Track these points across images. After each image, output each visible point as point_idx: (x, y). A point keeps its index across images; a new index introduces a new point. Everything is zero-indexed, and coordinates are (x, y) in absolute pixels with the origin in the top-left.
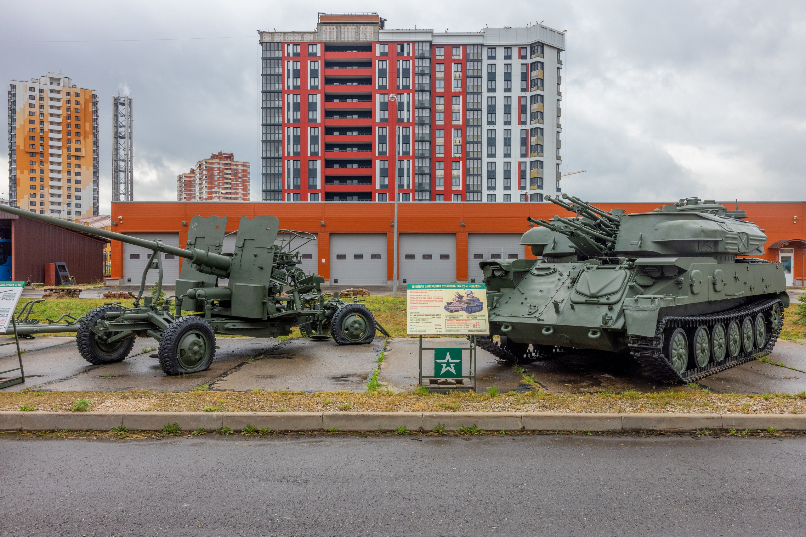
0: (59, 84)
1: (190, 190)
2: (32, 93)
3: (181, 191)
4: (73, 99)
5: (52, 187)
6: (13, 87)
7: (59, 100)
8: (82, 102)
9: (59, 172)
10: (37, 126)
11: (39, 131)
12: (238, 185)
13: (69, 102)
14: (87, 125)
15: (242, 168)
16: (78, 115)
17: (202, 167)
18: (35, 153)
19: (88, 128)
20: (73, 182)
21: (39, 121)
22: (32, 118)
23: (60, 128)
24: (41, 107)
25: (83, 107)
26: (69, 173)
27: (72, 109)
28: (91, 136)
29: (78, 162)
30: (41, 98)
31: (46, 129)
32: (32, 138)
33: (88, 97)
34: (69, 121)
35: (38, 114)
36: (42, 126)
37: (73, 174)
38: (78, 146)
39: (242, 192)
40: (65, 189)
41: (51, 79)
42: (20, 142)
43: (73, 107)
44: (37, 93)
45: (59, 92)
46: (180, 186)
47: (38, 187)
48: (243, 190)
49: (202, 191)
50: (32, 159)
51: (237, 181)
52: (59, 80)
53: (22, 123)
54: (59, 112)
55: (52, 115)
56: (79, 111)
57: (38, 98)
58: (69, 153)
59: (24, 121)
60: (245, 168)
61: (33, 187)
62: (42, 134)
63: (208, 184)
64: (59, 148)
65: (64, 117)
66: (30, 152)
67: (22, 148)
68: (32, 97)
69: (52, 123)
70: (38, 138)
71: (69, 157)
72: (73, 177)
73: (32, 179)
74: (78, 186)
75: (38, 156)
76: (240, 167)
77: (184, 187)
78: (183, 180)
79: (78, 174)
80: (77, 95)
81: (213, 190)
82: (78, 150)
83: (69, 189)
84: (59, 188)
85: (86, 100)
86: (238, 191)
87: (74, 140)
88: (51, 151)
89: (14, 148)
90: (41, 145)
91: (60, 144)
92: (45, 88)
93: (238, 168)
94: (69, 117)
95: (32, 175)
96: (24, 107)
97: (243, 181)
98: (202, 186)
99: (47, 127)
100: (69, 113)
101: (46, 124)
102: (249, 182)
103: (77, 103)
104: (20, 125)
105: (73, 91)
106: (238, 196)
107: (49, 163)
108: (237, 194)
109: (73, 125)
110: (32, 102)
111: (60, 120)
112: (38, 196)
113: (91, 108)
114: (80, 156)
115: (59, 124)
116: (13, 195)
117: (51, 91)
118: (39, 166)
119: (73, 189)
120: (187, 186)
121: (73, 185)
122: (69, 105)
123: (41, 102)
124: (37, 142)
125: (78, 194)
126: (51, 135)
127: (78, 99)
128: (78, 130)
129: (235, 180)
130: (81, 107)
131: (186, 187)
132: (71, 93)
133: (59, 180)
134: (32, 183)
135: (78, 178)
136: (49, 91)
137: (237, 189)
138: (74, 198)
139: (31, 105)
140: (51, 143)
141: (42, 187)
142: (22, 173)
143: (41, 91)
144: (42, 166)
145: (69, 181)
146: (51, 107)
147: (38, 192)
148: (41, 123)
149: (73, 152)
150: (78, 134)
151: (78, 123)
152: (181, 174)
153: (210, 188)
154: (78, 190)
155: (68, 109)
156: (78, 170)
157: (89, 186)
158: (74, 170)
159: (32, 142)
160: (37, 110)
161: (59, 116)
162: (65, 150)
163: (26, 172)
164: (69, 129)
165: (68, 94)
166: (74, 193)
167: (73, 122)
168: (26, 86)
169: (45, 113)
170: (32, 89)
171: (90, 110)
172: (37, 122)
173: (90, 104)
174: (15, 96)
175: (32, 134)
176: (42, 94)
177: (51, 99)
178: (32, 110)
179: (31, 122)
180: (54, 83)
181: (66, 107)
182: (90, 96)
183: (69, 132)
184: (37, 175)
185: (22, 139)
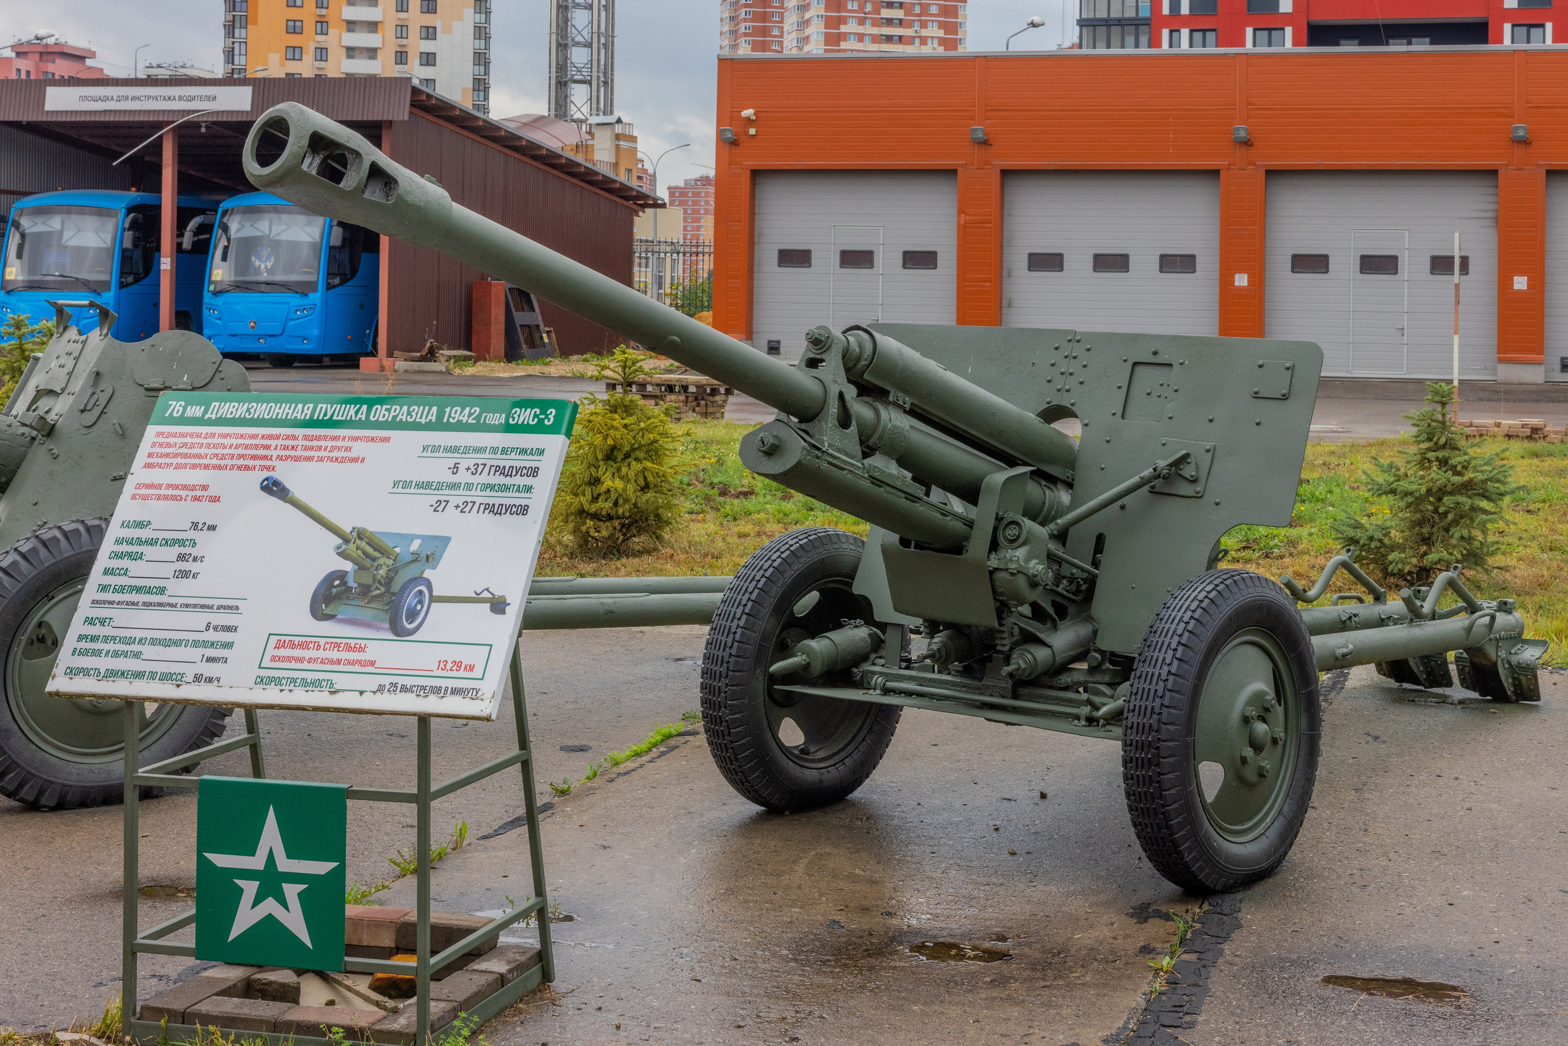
1: (765, 31)
3: (734, 33)
5: (351, 26)
40: (389, 30)
46: (732, 18)
47: (309, 27)
48: (942, 25)
49: (808, 32)
61: (294, 28)
63: (827, 9)
74: (429, 19)
77: (745, 20)
81: (843, 29)
83: (402, 30)
84: (373, 26)
86: (924, 33)
98: (807, 16)
108: (924, 41)
112: (309, 57)
116: (236, 52)
119: (414, 32)
120: (757, 17)
121: (415, 18)
125: (427, 46)
131: (752, 21)
134: (294, 13)
137: (924, 25)
138: (417, 61)
141: (322, 26)
147: (310, 41)
153: (832, 23)
154: (429, 33)
157: (461, 19)
166: (418, 46)
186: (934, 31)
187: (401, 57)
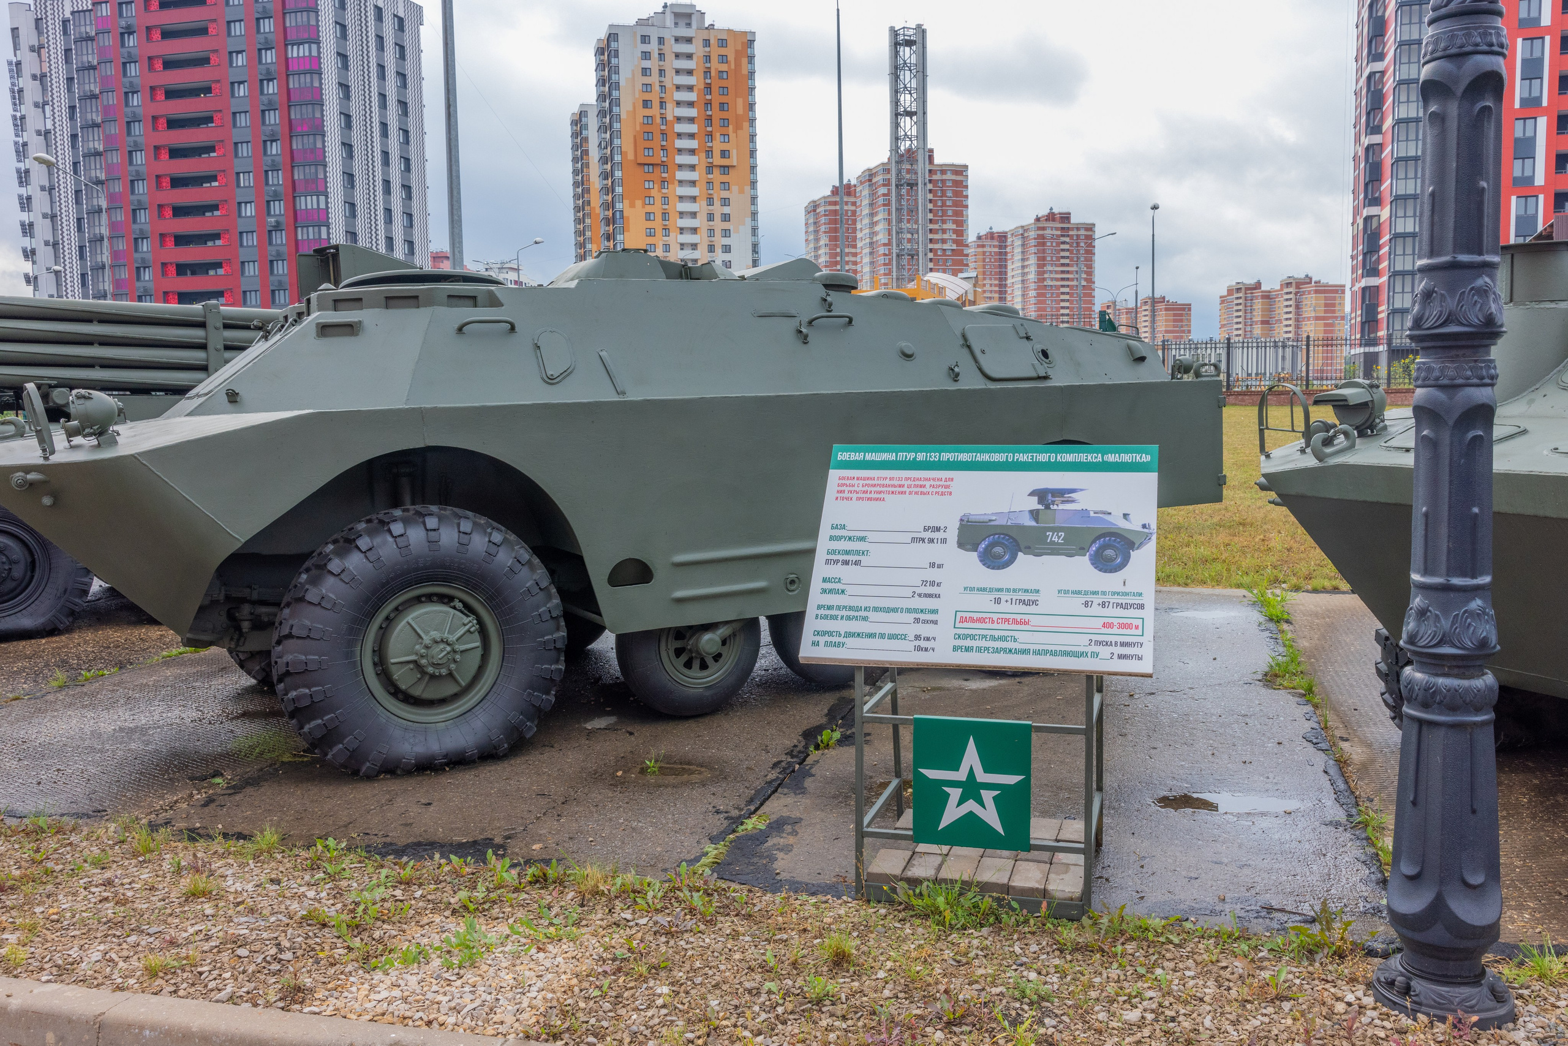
0: (689, 25)
2: (646, 48)
3: (816, 232)
4: (715, 51)
5: (682, 230)
6: (612, 37)
7: (689, 56)
8: (731, 58)
9: (694, 199)
10: (655, 111)
11: (658, 120)
12: (944, 213)
13: (708, 58)
14: (740, 101)
15: (954, 177)
16: (724, 83)
17: (874, 180)
18: (653, 165)
19: (740, 111)
20: (717, 217)
21: (658, 100)
22: (647, 97)
23: (692, 112)
24: (662, 72)
25: (733, 67)
26: (710, 201)
27: (713, 74)
28: (746, 124)
29: (725, 178)
30: (661, 56)
31: (670, 117)
32: (648, 135)
33: (740, 48)
34: (709, 97)
35: (657, 88)
36: (663, 111)
37: (717, 203)
38: (725, 147)
39: (954, 227)
40: (704, 232)
41: (677, 15)
42: (626, 143)
43: (716, 69)
44: (653, 47)
45: (689, 40)
46: (814, 223)
48: (955, 222)
49: (875, 229)
50: (649, 177)
51: (944, 204)
52: (690, 15)
53: (631, 108)
54: (691, 80)
55: (679, 88)
56: (725, 76)
57: (657, 56)
58: (710, 160)
59: (634, 104)
60: (959, 178)
61: (650, 231)
62: (663, 127)
64: (692, 152)
65: (699, 90)
66: (645, 164)
67: (631, 156)
68: (646, 55)
69: (678, 103)
70: (658, 136)
71: (710, 168)
72: (718, 209)
73: (648, 216)
74: (726, 225)
75: (657, 170)
76: (949, 176)
77: (823, 224)
78: (820, 210)
79: (725, 202)
80: (722, 43)
82: (724, 154)
83: (711, 231)
84: (694, 230)
85: (737, 51)
86: (945, 226)
87: (718, 135)
88: (680, 159)
89: (618, 158)
90: (663, 148)
91: (693, 144)
92: (667, 36)
93: (944, 177)
94: (708, 87)
95: (649, 209)
96: (633, 75)
97: (956, 204)
99: (672, 112)
100: (708, 81)
101: (670, 106)
102: (967, 206)
103: (723, 59)
104: (628, 112)
105: (716, 36)
106: (945, 236)
107: (676, 183)
108: (944, 231)
109: (716, 105)
110: (647, 64)
111: (692, 96)
112: (659, 249)
113: (745, 68)
114: (728, 167)
115: (691, 104)
117: (677, 40)
118: (659, 191)
119: (718, 233)
121: (718, 225)
122: (708, 65)
123: (662, 63)
124: (658, 141)
125: (726, 241)
126: (679, 128)
127: (723, 51)
128: (724, 115)
129: (940, 203)
130: (729, 67)
131: (828, 224)
132: (712, 42)
133: (694, 215)
134: (649, 224)
135: (726, 210)
136: (673, 41)
137: (944, 222)
138: (720, 251)
139: (645, 72)
140: (680, 144)
141: (666, 230)
142: (632, 205)
143: (661, 40)
144: (664, 191)
145: (711, 217)
146: (678, 72)
147: (660, 240)
148: (662, 104)
149: (717, 160)
150: (725, 122)
151: (724, 99)
152: (816, 198)
154: (726, 233)
155: (707, 72)
156: (725, 194)
157: (743, 225)
158: (718, 194)
159: (648, 144)
160: (654, 79)
161: (690, 88)
162: (703, 155)
163: (639, 203)
164: (709, 113)
165: (707, 43)
166: (720, 241)
167: (716, 98)
168: (635, 33)
169: (668, 85)
170: (645, 39)
171: (745, 72)
172: (656, 104)
173: (745, 61)
174: (617, 56)
175: (648, 129)
176: (662, 47)
177: (677, 56)
178: (647, 80)
179: (646, 104)
180: (682, 23)
181: (702, 70)
182: (743, 43)
183: (709, 119)
184: (657, 209)
185: (632, 140)
186: (950, 226)
187: (711, 249)
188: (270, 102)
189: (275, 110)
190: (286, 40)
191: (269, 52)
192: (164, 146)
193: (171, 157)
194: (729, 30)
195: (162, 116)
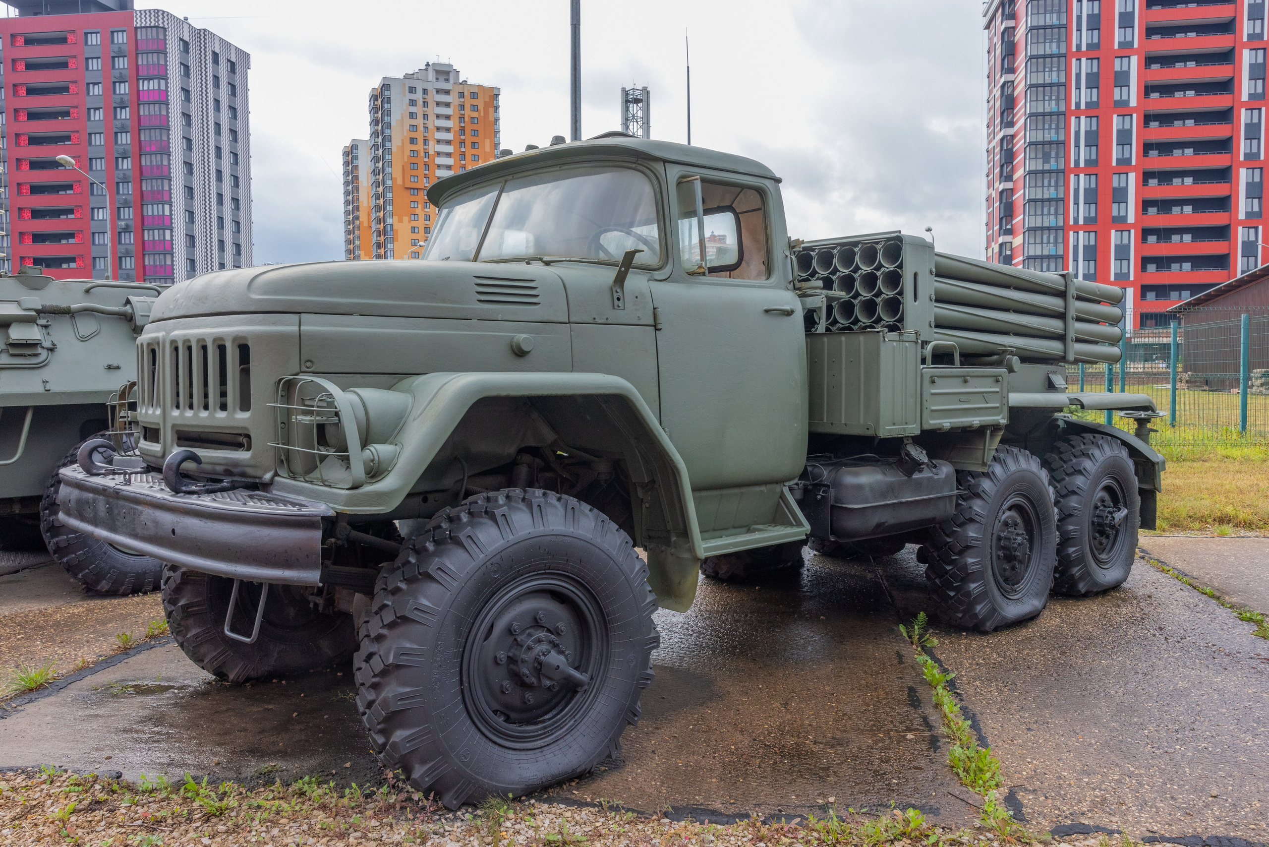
0: (447, 80)
2: (413, 96)
4: (468, 101)
6: (386, 86)
7: (447, 105)
8: (481, 107)
10: (420, 146)
11: (422, 154)
13: (462, 107)
14: (487, 142)
16: (475, 127)
18: (417, 189)
19: (487, 149)
21: (422, 138)
22: (413, 135)
23: (450, 149)
24: (425, 116)
25: (482, 114)
27: (466, 119)
30: (425, 104)
31: (431, 152)
32: (414, 165)
33: (488, 100)
34: (463, 137)
35: (421, 128)
36: (426, 147)
41: (438, 72)
42: (396, 171)
43: (469, 116)
44: (419, 96)
45: (447, 92)
50: (413, 198)
52: (448, 73)
53: (400, 144)
54: (448, 124)
55: (438, 129)
56: (476, 122)
57: (421, 103)
59: (403, 140)
61: (415, 243)
62: (426, 160)
65: (455, 131)
66: (411, 189)
67: (400, 182)
68: (413, 103)
69: (438, 141)
70: (421, 166)
73: (413, 229)
75: (420, 193)
80: (474, 95)
85: (485, 102)
89: (389, 183)
90: (426, 176)
92: (430, 88)
94: (463, 130)
95: (412, 224)
96: (402, 118)
99: (433, 148)
100: (463, 125)
101: (431, 143)
103: (475, 108)
104: (397, 146)
105: (468, 90)
109: (468, 144)
110: (413, 109)
111: (449, 136)
113: (492, 116)
115: (448, 142)
117: (438, 91)
118: (423, 210)
122: (462, 112)
123: (425, 109)
124: (422, 171)
126: (439, 161)
127: (474, 102)
130: (479, 114)
132: (466, 94)
134: (412, 236)
136: (434, 92)
139: (412, 115)
140: (439, 173)
142: (400, 221)
143: (425, 91)
144: (426, 210)
146: (438, 116)
148: (426, 141)
150: (476, 158)
151: (475, 139)
155: (462, 118)
159: (414, 173)
160: (419, 121)
161: (448, 130)
163: (406, 219)
164: (463, 150)
165: (462, 95)
167: (468, 138)
168: (404, 85)
169: (431, 126)
170: (412, 90)
171: (491, 119)
172: (421, 141)
173: (491, 110)
174: (389, 102)
175: (414, 160)
176: (425, 96)
177: (438, 104)
178: (413, 122)
179: (413, 141)
180: (442, 78)
181: (458, 116)
182: (490, 96)
183: (463, 155)
184: (421, 223)
185: (401, 169)
188: (123, 126)
189: (126, 132)
190: (137, 75)
191: (122, 85)
192: (25, 159)
193: (31, 168)
194: (479, 86)
195: (24, 134)
